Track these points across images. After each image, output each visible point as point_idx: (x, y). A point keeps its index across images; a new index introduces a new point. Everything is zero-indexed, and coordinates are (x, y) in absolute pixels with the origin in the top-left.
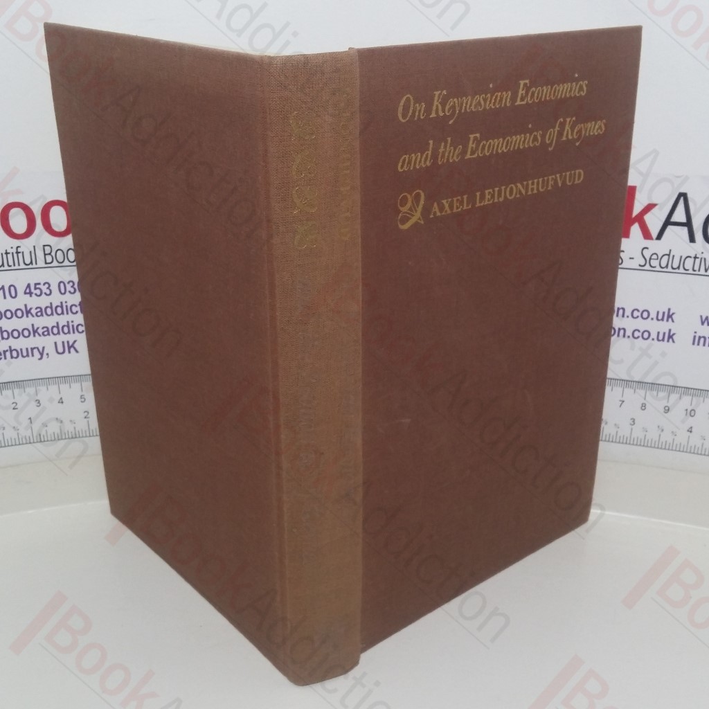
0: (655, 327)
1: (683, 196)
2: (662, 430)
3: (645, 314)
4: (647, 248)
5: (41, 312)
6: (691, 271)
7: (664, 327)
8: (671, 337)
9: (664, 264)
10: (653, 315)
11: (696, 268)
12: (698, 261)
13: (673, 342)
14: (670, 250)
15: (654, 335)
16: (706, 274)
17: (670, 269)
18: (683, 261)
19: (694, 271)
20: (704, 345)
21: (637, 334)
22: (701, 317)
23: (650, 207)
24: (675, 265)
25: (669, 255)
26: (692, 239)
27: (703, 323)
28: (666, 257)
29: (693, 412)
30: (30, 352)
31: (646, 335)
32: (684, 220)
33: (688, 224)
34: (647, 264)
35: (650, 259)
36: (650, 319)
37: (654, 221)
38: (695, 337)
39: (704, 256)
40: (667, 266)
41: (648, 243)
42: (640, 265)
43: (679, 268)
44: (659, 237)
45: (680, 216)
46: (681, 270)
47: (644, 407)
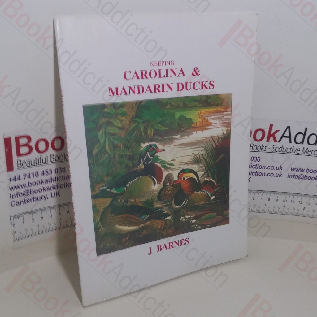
0: (275, 172)
1: (289, 127)
2: (275, 207)
3: (272, 168)
4: (275, 145)
5: (47, 181)
6: (289, 153)
7: (278, 172)
8: (280, 175)
9: (280, 151)
10: (275, 168)
11: (291, 152)
12: (292, 149)
13: (281, 177)
14: (283, 146)
15: (275, 175)
16: (294, 154)
17: (282, 152)
18: (287, 149)
19: (290, 153)
20: (292, 177)
21: (269, 175)
22: (291, 168)
23: (277, 131)
24: (284, 151)
25: (282, 147)
26: (290, 142)
27: (292, 170)
28: (281, 148)
29: (286, 201)
30: (41, 198)
31: (272, 175)
32: (288, 135)
33: (290, 137)
34: (275, 151)
35: (276, 149)
36: (274, 169)
37: (278, 136)
38: (289, 175)
39: (294, 148)
40: (281, 151)
41: (275, 143)
42: (272, 151)
43: (285, 152)
44: (279, 141)
45: (287, 134)
46: (286, 153)
47: (269, 199)
